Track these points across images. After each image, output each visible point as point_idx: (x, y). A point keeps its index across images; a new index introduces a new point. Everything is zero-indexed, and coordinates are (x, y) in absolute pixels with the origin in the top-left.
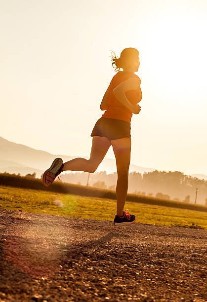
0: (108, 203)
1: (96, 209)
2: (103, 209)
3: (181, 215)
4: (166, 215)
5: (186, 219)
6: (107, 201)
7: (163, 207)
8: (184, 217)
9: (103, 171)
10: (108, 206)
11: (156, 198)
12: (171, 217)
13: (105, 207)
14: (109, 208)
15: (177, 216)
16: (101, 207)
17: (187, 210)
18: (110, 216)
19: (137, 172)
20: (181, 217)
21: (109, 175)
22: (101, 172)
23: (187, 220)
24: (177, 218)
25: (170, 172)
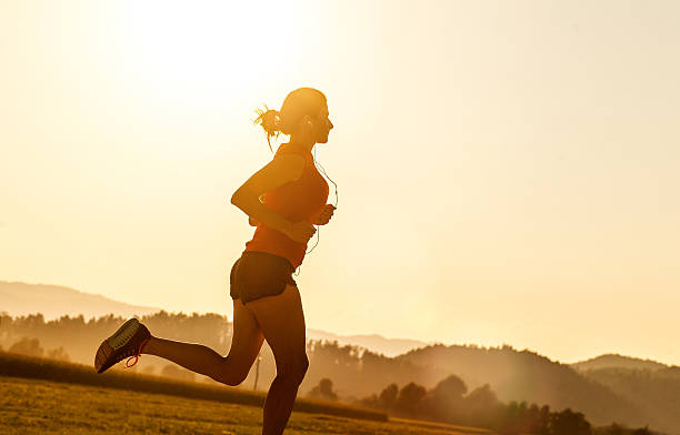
0: (41, 391)
1: (8, 404)
2: (27, 404)
3: (220, 418)
4: (183, 419)
5: (232, 427)
6: (38, 387)
7: (178, 399)
8: (229, 423)
9: (35, 313)
10: (39, 398)
11: (161, 378)
12: (194, 423)
13: (31, 401)
14: (41, 403)
15: (209, 421)
16: (20, 401)
17: (235, 406)
18: (39, 422)
19: (116, 316)
20: (221, 422)
21: (51, 323)
22: (31, 316)
23: (234, 431)
24: (209, 425)
25: (195, 315)
